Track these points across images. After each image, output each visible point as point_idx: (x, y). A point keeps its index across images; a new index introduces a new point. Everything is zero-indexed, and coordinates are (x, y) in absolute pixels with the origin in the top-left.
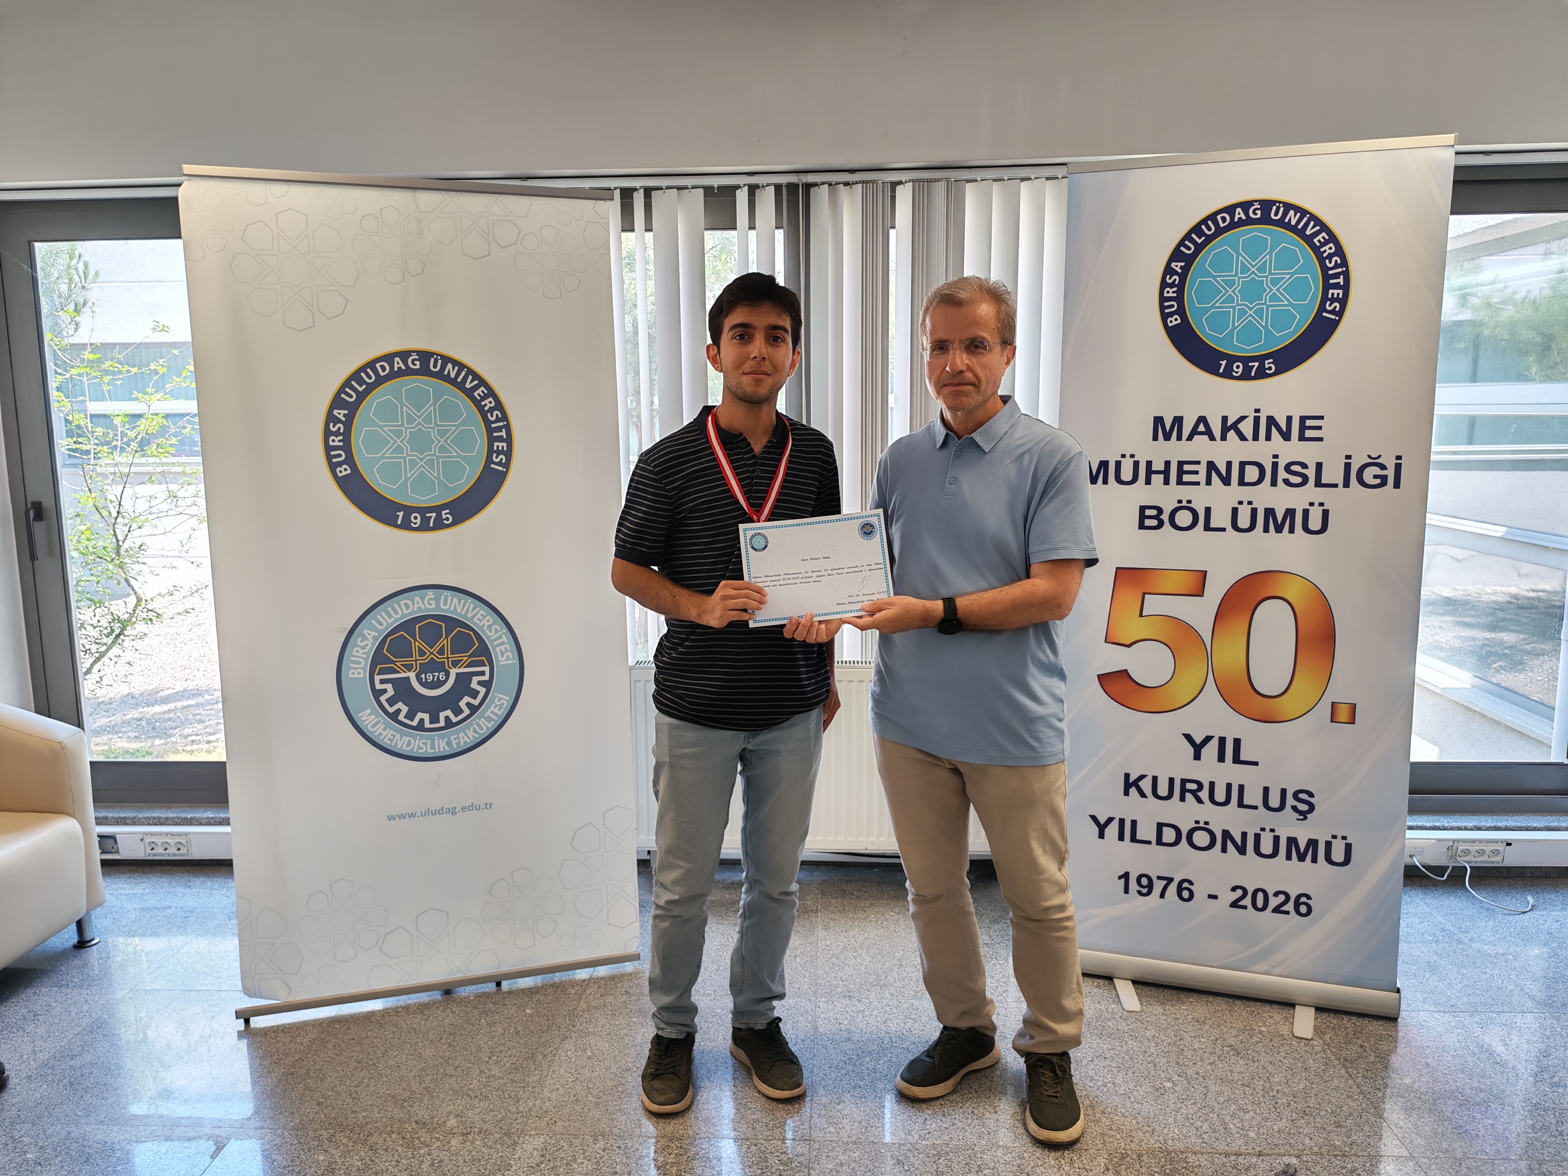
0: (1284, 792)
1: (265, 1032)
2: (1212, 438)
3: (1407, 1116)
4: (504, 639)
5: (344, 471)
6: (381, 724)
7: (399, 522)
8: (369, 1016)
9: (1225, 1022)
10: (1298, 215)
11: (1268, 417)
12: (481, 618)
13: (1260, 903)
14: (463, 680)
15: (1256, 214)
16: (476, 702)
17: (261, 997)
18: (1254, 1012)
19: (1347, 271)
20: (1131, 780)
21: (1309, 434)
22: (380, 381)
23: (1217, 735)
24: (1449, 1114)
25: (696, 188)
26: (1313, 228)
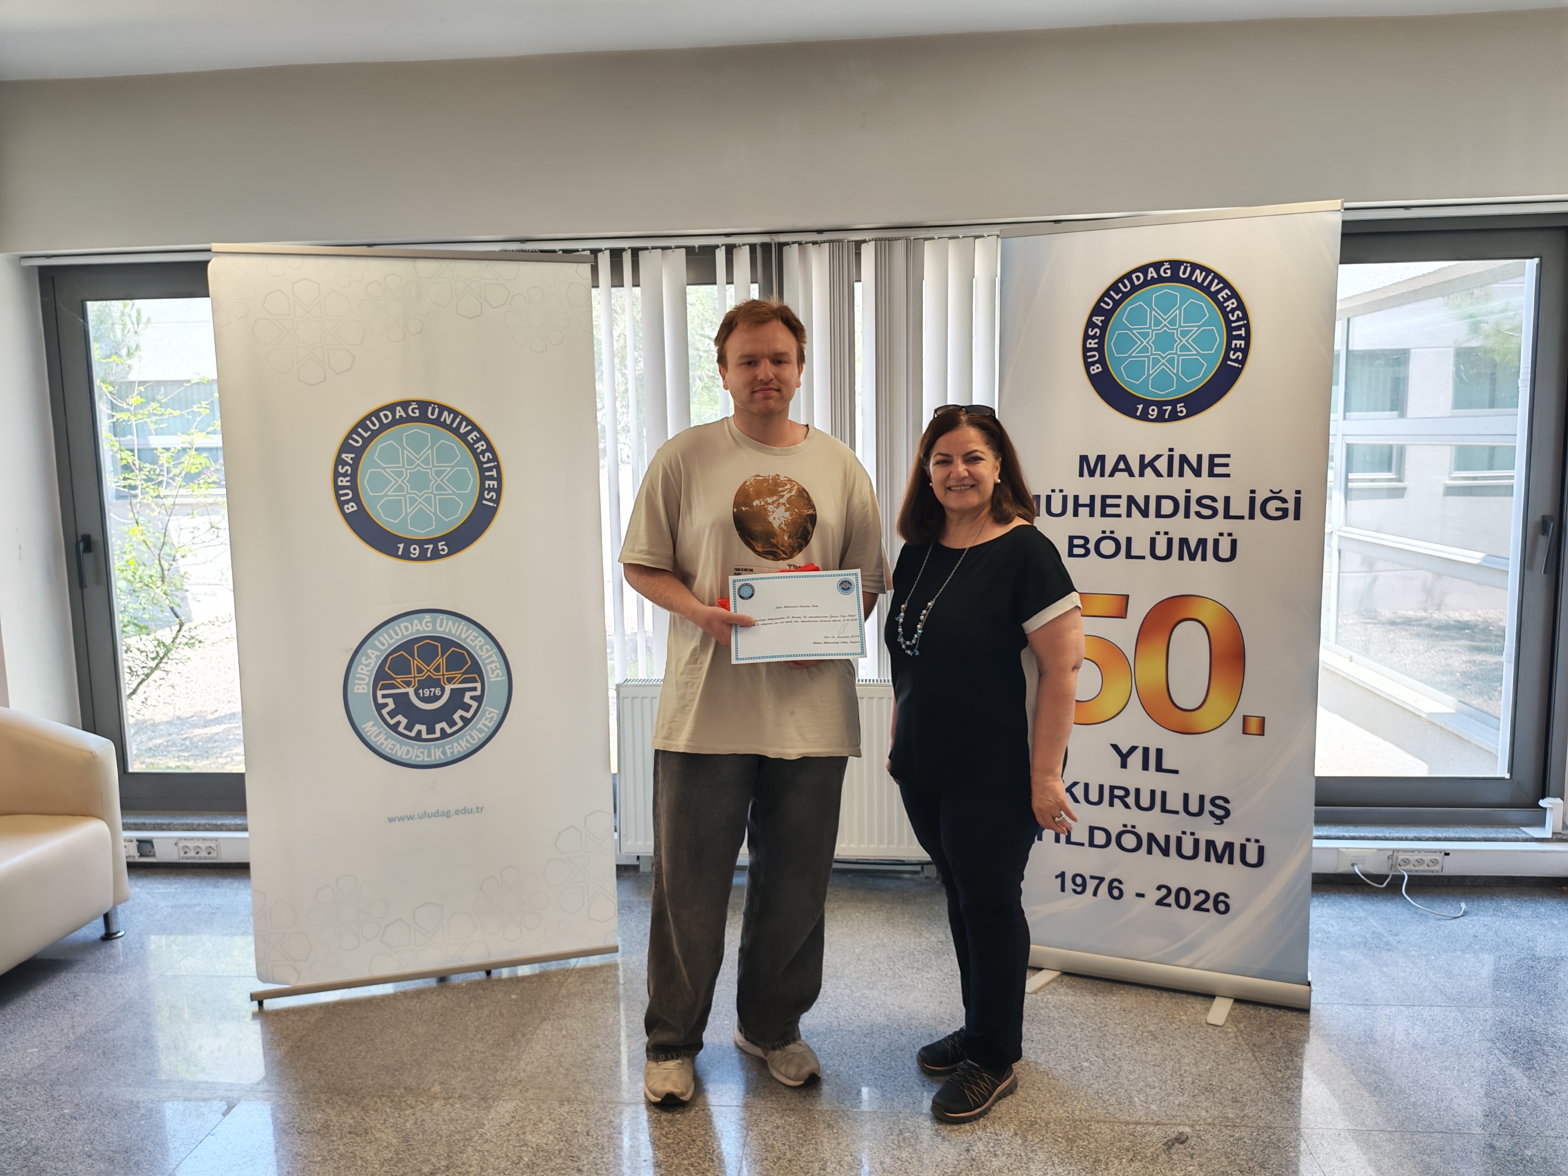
0: (1202, 798)
1: (278, 1013)
2: (1131, 474)
4: (494, 658)
5: (351, 508)
6: (382, 735)
7: (400, 553)
10: (1204, 273)
11: (1180, 455)
12: (474, 639)
13: (1183, 902)
14: (458, 695)
15: (1167, 273)
16: (468, 715)
17: (273, 983)
19: (1248, 323)
21: (1217, 470)
22: (384, 428)
23: (1141, 745)
25: (677, 247)
26: (1217, 285)
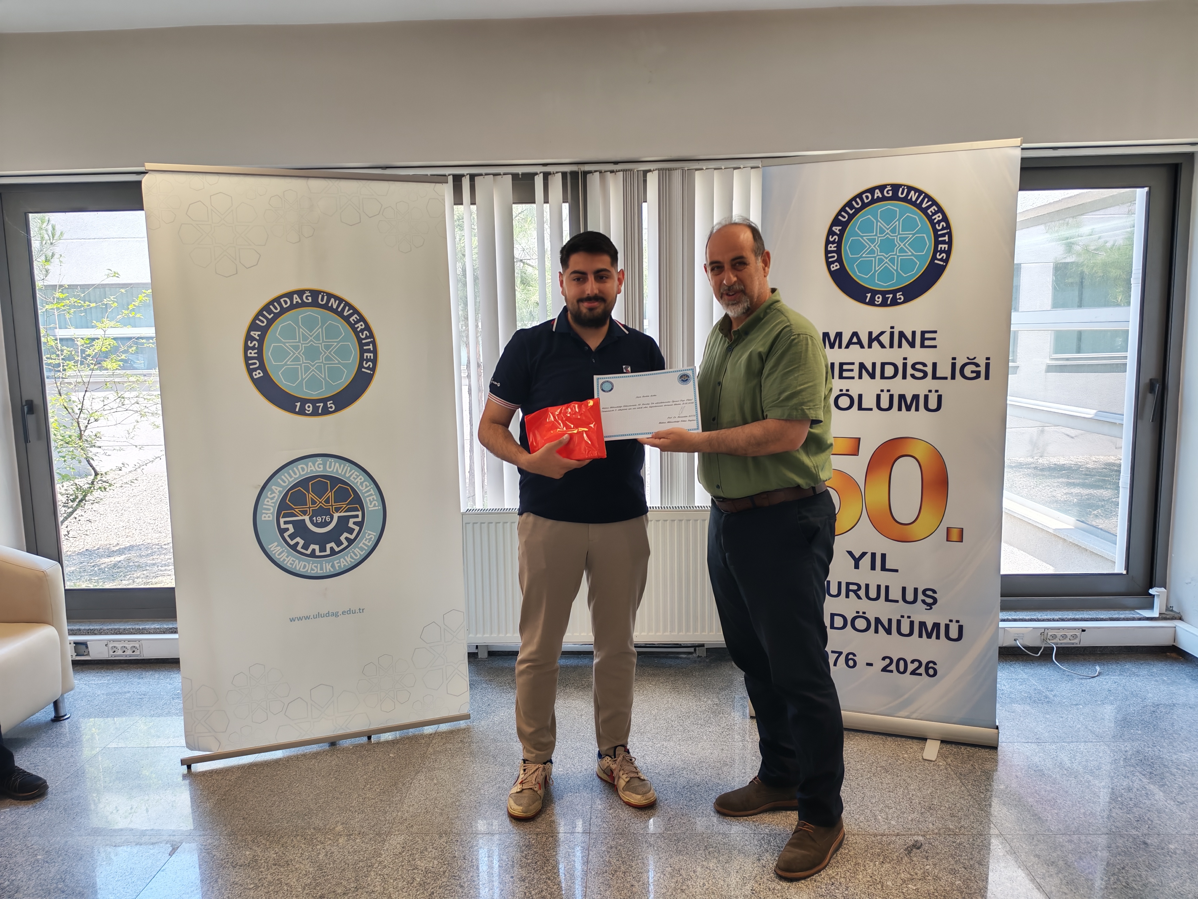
0: (916, 590)
1: (204, 774)
3: (1004, 809)
4: (372, 492)
5: (258, 374)
6: (284, 553)
7: (297, 410)
10: (917, 194)
11: (899, 332)
12: (356, 477)
13: (902, 669)
14: (343, 521)
15: (889, 194)
16: (352, 537)
17: (199, 750)
18: (901, 745)
19: (950, 231)
21: (927, 343)
22: (283, 311)
23: (869, 552)
24: (1029, 808)
25: (505, 174)
26: (927, 203)
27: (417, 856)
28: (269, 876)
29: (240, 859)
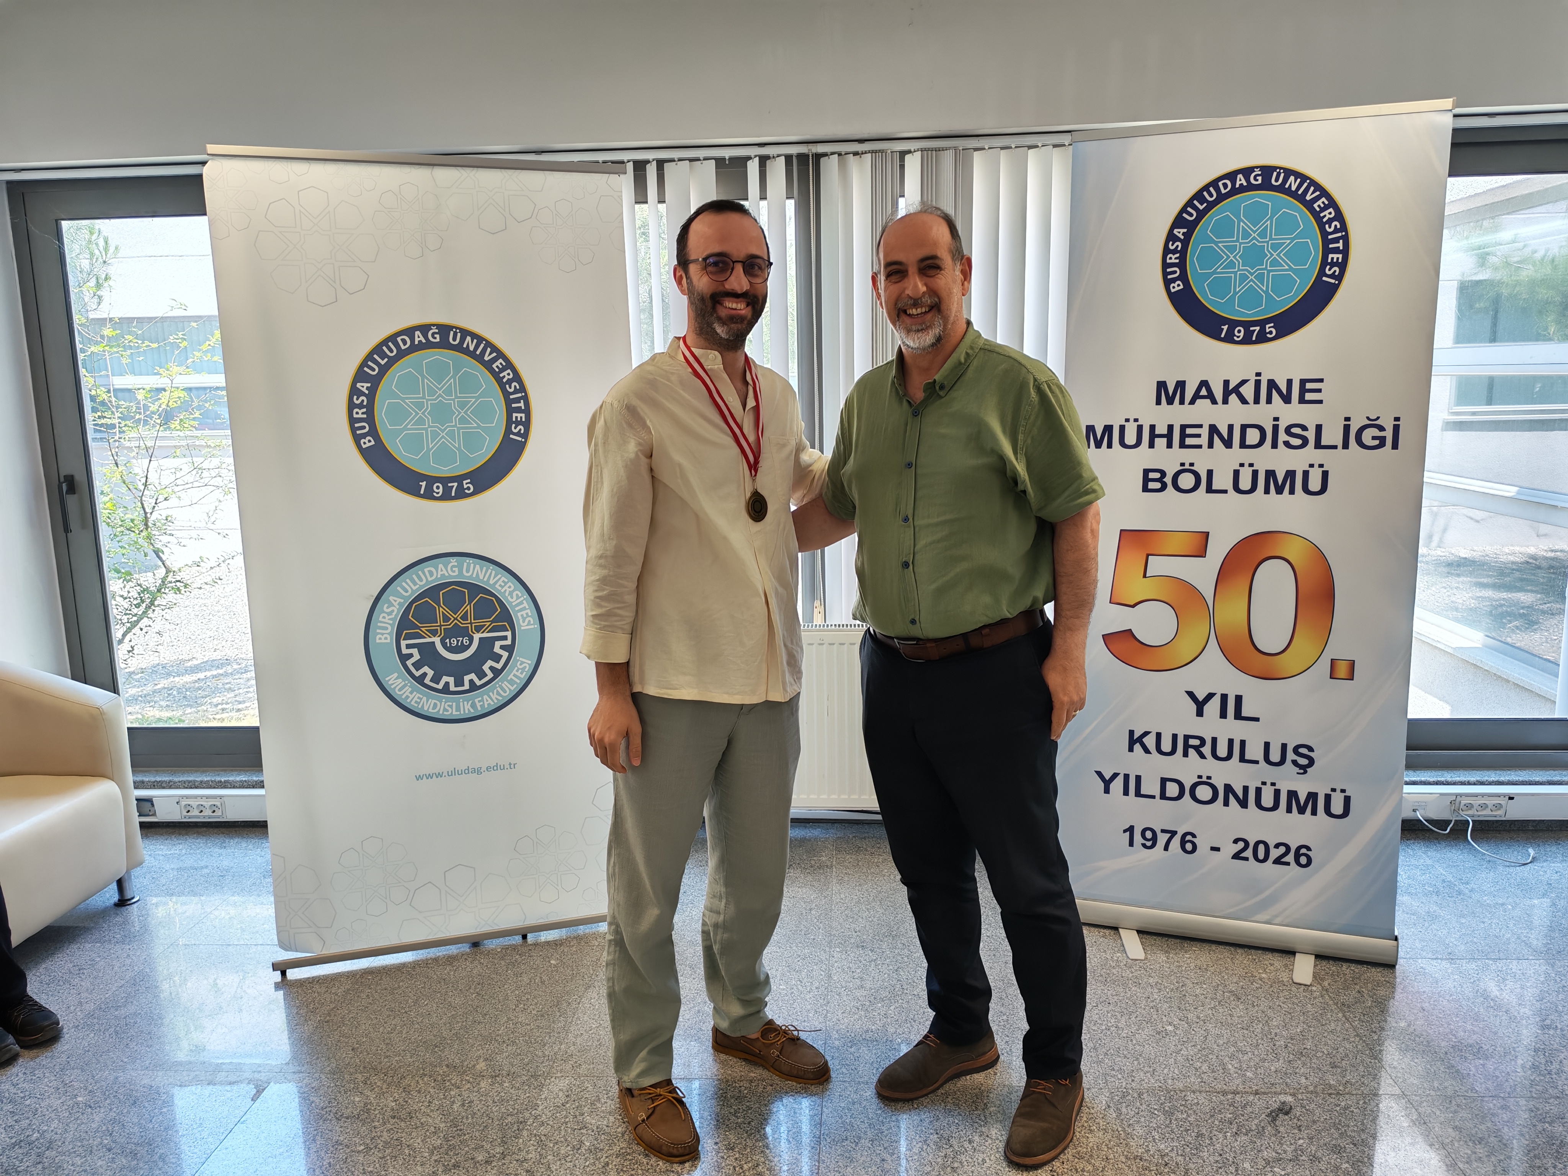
0: (1284, 747)
1: (302, 983)
2: (1214, 402)
3: (1401, 1057)
4: (525, 604)
5: (368, 442)
6: (408, 687)
7: (422, 492)
8: (400, 968)
9: (1227, 969)
10: (1299, 180)
11: (1268, 380)
12: (503, 584)
13: (1261, 855)
14: (486, 645)
15: (1257, 180)
16: (499, 666)
17: (297, 951)
18: (1255, 960)
20: (1136, 736)
21: (1309, 396)
22: (401, 354)
23: (1219, 692)
24: (1442, 1055)
25: (706, 159)
26: (1313, 193)
27: (586, 1109)
28: (385, 1133)
29: (347, 1108)
